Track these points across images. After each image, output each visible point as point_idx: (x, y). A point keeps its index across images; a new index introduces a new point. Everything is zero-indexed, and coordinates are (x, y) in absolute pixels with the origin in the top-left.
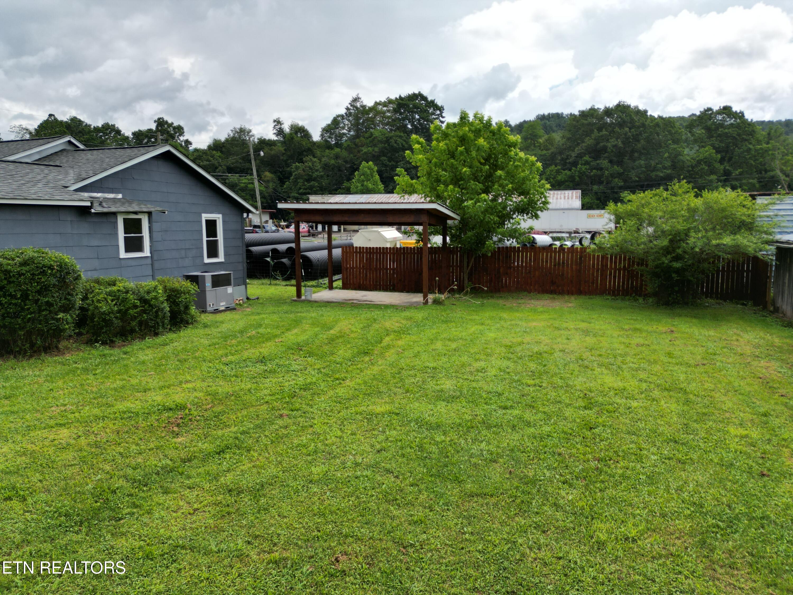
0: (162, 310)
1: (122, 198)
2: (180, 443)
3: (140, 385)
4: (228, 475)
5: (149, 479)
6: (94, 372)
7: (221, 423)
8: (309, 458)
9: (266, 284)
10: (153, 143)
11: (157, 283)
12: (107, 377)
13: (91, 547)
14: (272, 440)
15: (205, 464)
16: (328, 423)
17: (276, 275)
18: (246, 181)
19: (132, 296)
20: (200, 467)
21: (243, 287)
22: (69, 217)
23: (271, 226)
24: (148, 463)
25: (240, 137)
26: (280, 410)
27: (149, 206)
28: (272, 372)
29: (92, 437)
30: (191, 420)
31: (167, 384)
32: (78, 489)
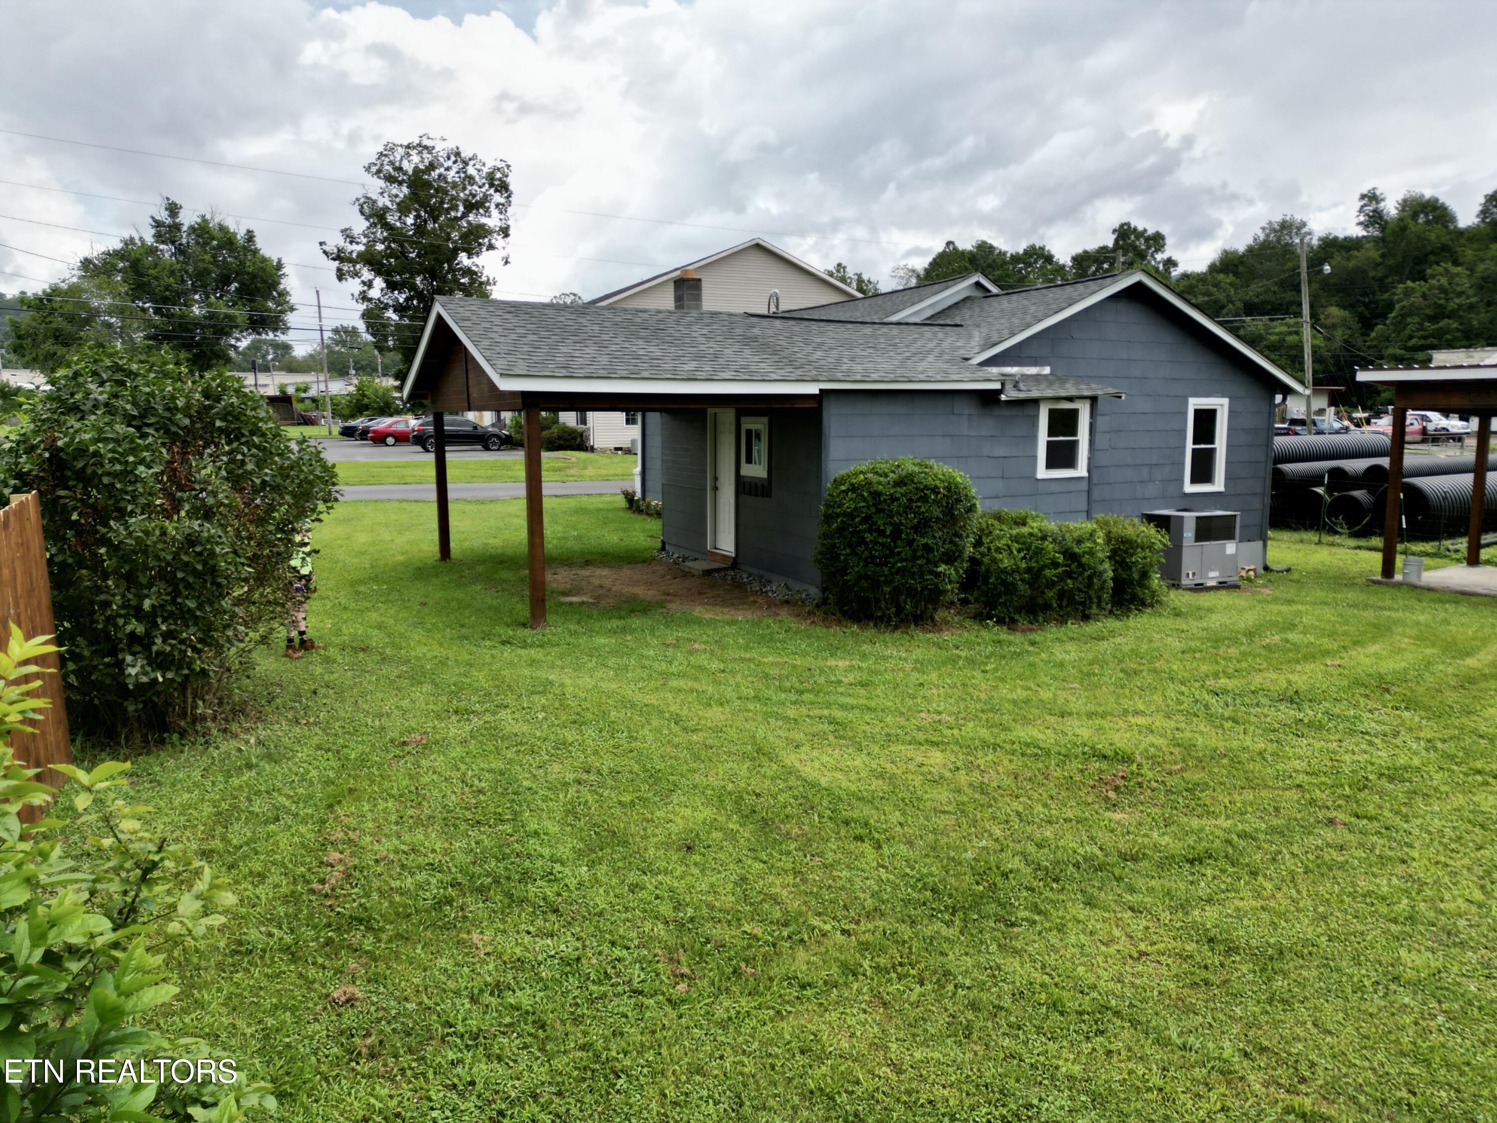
0: (1101, 574)
1: (1051, 374)
2: (1118, 823)
3: (1055, 702)
4: (1207, 908)
5: (1061, 871)
6: (982, 668)
7: (1199, 805)
8: (1394, 928)
9: (1310, 542)
10: (1107, 271)
11: (1095, 526)
12: (1003, 680)
13: (967, 954)
14: (1307, 867)
15: (1163, 874)
16: (1447, 865)
17: (1335, 524)
18: (1284, 329)
19: (1051, 546)
20: (1153, 877)
21: (1259, 544)
22: (966, 408)
23: (1330, 419)
24: (1062, 843)
25: (1278, 241)
26: (1328, 808)
27: (1093, 386)
28: (1316, 726)
29: (976, 773)
30: (1140, 785)
31: (1100, 710)
32: (952, 854)
